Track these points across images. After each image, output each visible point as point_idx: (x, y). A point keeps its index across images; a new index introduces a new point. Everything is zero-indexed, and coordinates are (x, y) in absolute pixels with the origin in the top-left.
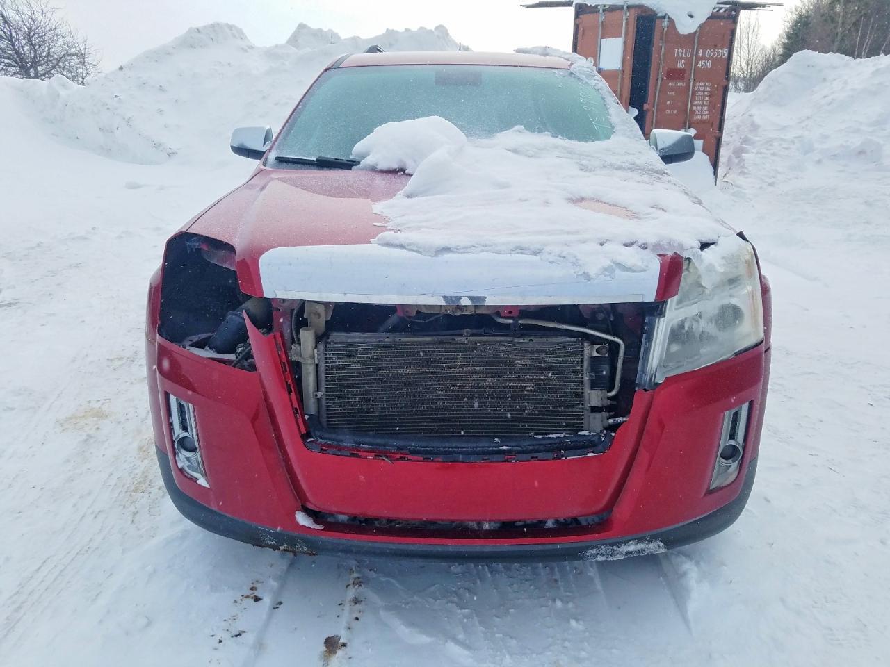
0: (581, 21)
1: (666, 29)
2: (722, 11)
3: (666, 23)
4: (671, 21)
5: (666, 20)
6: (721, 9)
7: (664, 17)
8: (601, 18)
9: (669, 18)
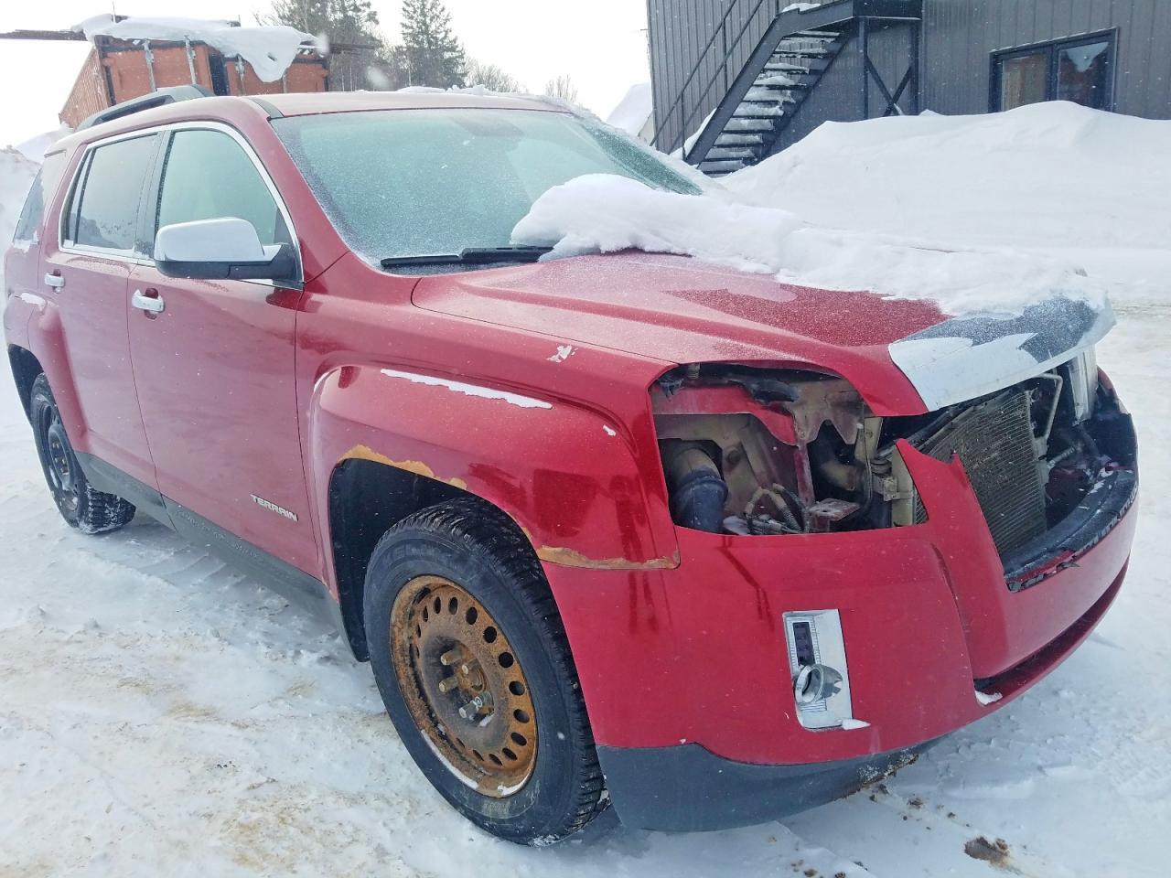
0: (112, 61)
1: (242, 75)
2: (306, 53)
3: (240, 67)
4: (247, 64)
5: (240, 63)
6: (304, 50)
7: (236, 59)
8: (150, 58)
9: (243, 60)
